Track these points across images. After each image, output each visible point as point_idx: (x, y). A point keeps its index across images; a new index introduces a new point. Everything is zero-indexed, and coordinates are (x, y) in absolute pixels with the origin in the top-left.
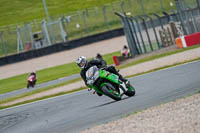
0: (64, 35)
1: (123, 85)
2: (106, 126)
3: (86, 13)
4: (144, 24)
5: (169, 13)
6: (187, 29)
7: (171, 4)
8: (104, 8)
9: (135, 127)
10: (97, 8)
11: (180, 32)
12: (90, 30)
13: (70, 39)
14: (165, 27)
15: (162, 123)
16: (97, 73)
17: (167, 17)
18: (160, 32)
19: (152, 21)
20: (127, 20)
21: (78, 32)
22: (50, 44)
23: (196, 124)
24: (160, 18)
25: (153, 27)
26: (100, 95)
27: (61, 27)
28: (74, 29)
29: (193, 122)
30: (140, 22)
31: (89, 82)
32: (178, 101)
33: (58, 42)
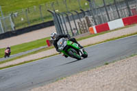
0: (13, 25)
1: (81, 50)
2: (42, 88)
3: (28, 11)
4: (67, 18)
5: (85, 10)
6: (97, 21)
7: (86, 4)
8: (40, 7)
9: (62, 88)
10: (35, 7)
11: (92, 23)
12: (30, 22)
13: (17, 29)
14: (82, 20)
15: (80, 86)
16: (65, 42)
17: (83, 13)
18: (79, 23)
19: (73, 15)
20: (56, 15)
21: (23, 24)
22: (3, 32)
23: (104, 86)
24: (78, 14)
25: (74, 20)
26: (66, 57)
27: (11, 20)
28: (19, 22)
29: (102, 85)
30: (65, 16)
31: (60, 48)
32: (91, 71)
33: (9, 30)
